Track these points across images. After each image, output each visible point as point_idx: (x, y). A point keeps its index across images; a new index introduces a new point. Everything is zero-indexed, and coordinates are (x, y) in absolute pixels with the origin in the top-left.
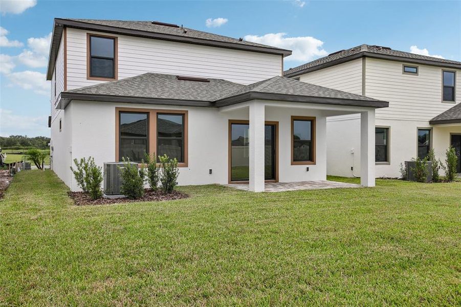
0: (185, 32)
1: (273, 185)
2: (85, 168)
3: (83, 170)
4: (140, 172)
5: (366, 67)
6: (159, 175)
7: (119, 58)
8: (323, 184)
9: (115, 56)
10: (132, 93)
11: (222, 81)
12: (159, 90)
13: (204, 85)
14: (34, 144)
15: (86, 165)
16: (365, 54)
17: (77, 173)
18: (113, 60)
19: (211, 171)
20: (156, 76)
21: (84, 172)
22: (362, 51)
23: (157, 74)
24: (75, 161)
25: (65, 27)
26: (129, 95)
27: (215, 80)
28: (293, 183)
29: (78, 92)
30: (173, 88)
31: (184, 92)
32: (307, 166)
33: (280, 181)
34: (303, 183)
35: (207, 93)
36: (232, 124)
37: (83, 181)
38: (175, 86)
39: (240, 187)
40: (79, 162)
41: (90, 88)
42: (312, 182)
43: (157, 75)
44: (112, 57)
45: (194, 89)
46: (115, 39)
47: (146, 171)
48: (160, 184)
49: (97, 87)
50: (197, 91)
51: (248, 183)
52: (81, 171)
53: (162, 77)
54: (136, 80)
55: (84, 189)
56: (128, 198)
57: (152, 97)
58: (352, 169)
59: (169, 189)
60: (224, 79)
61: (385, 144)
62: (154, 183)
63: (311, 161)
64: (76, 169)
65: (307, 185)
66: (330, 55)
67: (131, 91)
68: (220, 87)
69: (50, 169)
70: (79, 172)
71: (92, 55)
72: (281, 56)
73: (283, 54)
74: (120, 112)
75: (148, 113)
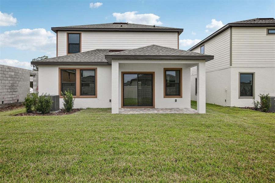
18: (79, 44)
19: (110, 101)
46: (80, 34)
63: (179, 95)
71: (69, 43)
72: (177, 33)
73: (179, 32)
74: (61, 70)
75: (76, 70)
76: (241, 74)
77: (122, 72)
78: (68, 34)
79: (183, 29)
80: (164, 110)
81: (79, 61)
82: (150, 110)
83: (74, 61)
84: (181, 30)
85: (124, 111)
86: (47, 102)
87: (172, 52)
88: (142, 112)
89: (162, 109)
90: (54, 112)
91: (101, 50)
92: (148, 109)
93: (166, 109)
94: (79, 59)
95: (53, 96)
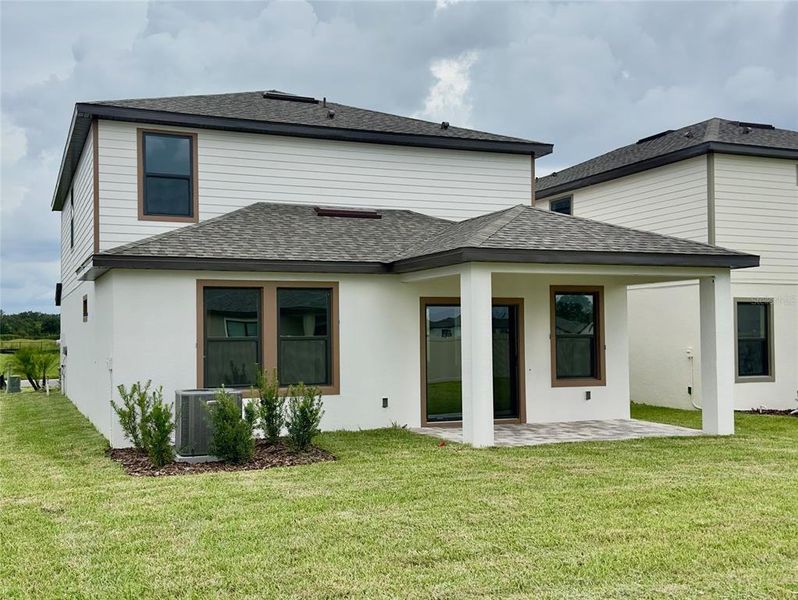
0: (331, 116)
1: (513, 430)
2: (141, 403)
3: (135, 405)
4: (247, 411)
5: (716, 173)
6: (284, 413)
7: (201, 176)
8: (623, 426)
9: (192, 171)
10: (230, 252)
11: (407, 215)
12: (282, 241)
13: (371, 226)
14: (16, 329)
15: (143, 396)
16: (713, 147)
17: (124, 412)
18: (189, 180)
19: (385, 401)
20: (274, 210)
21: (138, 409)
22: (706, 139)
23: (276, 205)
24: (121, 388)
25: (95, 119)
26: (224, 256)
27: (392, 212)
28: (557, 424)
29: (126, 253)
30: (308, 234)
31: (330, 243)
32: (588, 389)
33: (530, 419)
34: (578, 426)
35: (377, 244)
36: (427, 305)
37: (135, 428)
38: (313, 230)
39: (445, 434)
40: (129, 391)
41: (146, 243)
42: (597, 421)
43: (276, 208)
44: (188, 173)
45: (350, 236)
46: (192, 138)
47: (258, 405)
48: (284, 432)
49: (161, 240)
50: (356, 240)
51: (461, 425)
52: (132, 409)
53: (288, 212)
54: (236, 221)
55: (137, 444)
56: (222, 463)
57: (268, 257)
58: (690, 392)
59: (304, 443)
60: (411, 210)
61: (763, 337)
62: (272, 431)
63: (596, 378)
64: (121, 404)
65: (586, 431)
66: (641, 142)
67: (225, 246)
68: (403, 230)
69: (59, 389)
70: (127, 410)
71: (148, 171)
72: (530, 157)
73: (534, 151)
74: (205, 288)
75: (260, 289)
76: (739, 303)
77: (421, 298)
78: (143, 135)
79: (552, 145)
84: (548, 147)
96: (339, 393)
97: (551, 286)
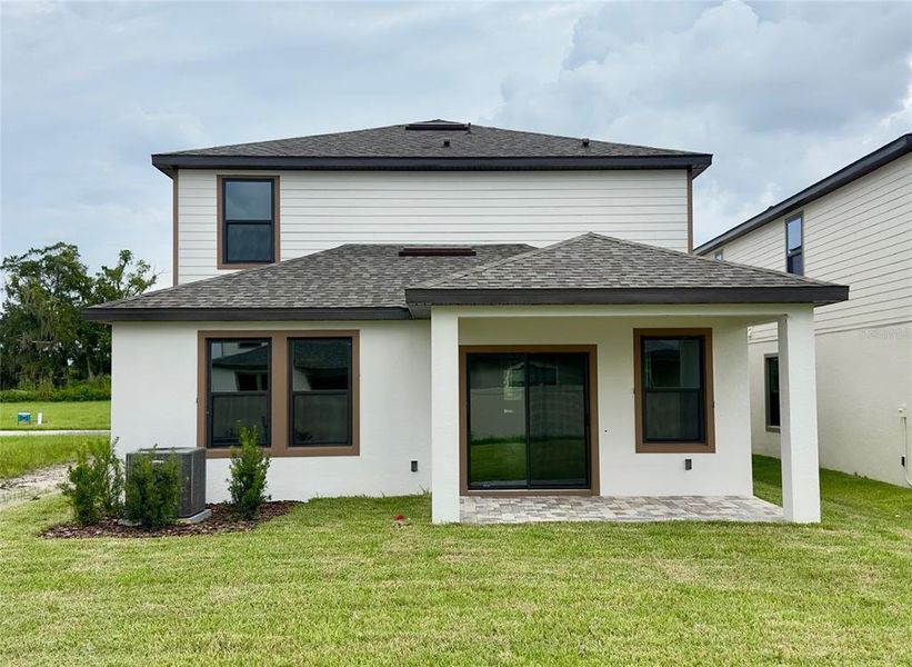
0: (447, 144)
7: (283, 220)
9: (273, 215)
18: (270, 224)
19: (414, 465)
25: (176, 168)
32: (688, 456)
33: (603, 493)
44: (269, 217)
46: (273, 181)
58: (904, 464)
60: (526, 243)
63: (700, 442)
71: (227, 218)
72: (686, 171)
73: (691, 165)
74: (207, 339)
75: (269, 340)
78: (223, 181)
79: (711, 156)
80: (642, 505)
81: (283, 305)
82: (580, 504)
83: (264, 304)
84: (705, 159)
85: (478, 513)
86: (165, 479)
87: (671, 269)
88: (550, 516)
89: (632, 502)
90: (188, 521)
91: (364, 247)
92: (573, 499)
93: (649, 500)
94: (281, 292)
95: (183, 455)
96: (358, 454)
97: (634, 330)
